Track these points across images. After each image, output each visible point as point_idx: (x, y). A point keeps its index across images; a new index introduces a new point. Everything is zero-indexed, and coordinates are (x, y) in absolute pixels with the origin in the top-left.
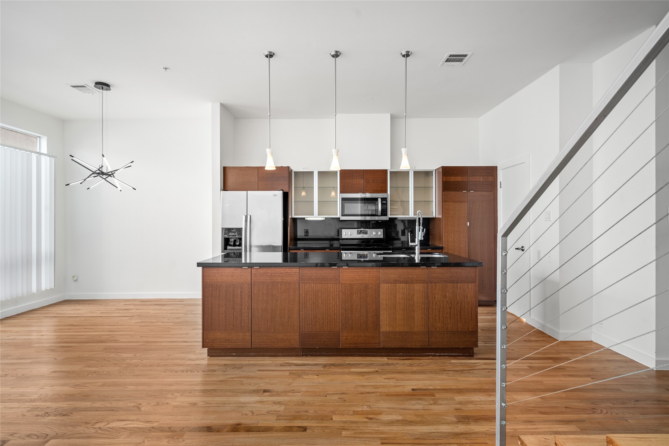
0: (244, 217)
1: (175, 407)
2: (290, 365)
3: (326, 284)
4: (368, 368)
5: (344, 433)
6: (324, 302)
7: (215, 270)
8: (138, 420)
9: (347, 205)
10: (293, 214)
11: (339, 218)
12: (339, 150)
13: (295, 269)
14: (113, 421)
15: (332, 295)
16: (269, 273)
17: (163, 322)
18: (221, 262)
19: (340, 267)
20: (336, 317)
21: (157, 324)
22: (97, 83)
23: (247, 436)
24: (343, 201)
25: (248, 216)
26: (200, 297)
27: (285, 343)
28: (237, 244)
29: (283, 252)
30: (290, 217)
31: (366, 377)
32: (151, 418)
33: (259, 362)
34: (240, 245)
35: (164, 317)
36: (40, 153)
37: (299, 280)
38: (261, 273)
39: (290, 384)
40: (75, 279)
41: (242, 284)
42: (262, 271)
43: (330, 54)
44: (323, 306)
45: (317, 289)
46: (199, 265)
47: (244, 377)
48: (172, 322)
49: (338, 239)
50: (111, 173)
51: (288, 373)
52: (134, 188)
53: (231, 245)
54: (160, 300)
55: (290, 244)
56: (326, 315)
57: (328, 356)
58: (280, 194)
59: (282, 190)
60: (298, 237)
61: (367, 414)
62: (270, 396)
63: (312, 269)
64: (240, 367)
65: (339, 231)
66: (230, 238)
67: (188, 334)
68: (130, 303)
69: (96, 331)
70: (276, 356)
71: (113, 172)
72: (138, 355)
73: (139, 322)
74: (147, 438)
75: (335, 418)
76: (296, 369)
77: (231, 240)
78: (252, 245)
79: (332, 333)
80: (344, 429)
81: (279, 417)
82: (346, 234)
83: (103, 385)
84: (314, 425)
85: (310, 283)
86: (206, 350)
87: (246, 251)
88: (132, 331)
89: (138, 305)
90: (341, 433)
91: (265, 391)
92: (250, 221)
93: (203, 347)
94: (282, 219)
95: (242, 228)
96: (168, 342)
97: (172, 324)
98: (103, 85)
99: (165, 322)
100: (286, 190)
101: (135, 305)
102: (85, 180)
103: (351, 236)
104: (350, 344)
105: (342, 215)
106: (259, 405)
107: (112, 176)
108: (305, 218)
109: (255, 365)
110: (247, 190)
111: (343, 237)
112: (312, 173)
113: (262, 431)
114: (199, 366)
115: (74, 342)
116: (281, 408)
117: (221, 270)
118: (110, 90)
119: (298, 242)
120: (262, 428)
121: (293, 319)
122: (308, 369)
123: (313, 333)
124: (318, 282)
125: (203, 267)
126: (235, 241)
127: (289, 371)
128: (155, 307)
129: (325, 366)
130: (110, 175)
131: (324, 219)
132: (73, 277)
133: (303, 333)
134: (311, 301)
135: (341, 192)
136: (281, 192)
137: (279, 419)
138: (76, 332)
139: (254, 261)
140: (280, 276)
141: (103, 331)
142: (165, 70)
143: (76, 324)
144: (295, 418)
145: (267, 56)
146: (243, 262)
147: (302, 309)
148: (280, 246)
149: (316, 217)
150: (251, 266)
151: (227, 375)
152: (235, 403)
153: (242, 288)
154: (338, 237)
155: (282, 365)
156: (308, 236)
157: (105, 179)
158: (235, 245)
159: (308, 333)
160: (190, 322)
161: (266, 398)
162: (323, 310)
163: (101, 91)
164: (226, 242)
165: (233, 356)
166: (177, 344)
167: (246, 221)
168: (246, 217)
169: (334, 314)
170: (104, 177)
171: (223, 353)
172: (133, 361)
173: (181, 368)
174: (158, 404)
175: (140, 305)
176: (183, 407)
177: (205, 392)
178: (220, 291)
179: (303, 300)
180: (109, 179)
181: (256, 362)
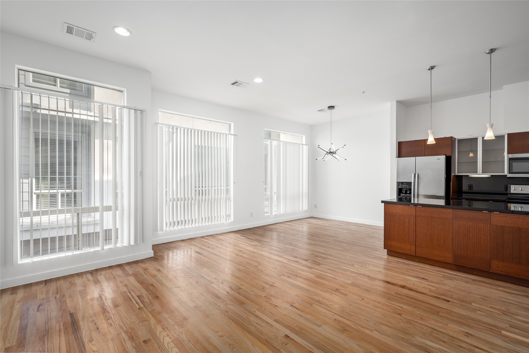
0: (413, 175)
1: (370, 269)
2: (444, 272)
3: (477, 223)
4: (518, 292)
5: (478, 312)
6: (475, 236)
7: (392, 206)
8: (353, 269)
9: (515, 164)
10: (456, 172)
11: (506, 175)
12: (494, 124)
13: (450, 210)
14: (343, 266)
15: (483, 232)
16: (429, 211)
17: (360, 234)
18: (396, 201)
19: (491, 212)
20: (486, 248)
21: (357, 235)
22: (329, 107)
23: (410, 291)
24: (510, 161)
25: (416, 174)
26: (383, 226)
27: (441, 258)
28: (408, 193)
29: (446, 199)
30: (453, 174)
31: (513, 295)
32: (360, 270)
33: (421, 266)
34: (410, 193)
35: (360, 232)
36: (303, 144)
37: (453, 217)
38: (422, 210)
39: (443, 281)
40: (316, 206)
41: (410, 216)
42: (424, 209)
43: (485, 52)
44: (474, 238)
45: (469, 225)
46: (382, 202)
47: (410, 269)
48: (366, 235)
49: (507, 194)
50: (334, 152)
51: (442, 276)
52: (345, 159)
53: (403, 193)
54: (358, 224)
55: (453, 195)
56: (477, 246)
57: (480, 276)
58: (442, 158)
59: (445, 155)
60: (463, 191)
61: (503, 311)
62: (426, 281)
63: (464, 211)
64: (408, 265)
65: (507, 187)
66: (403, 188)
67: (375, 243)
68: (342, 223)
69: (328, 232)
70: (434, 266)
71: (336, 151)
72: (349, 246)
73: (347, 232)
74: (359, 276)
75: (473, 304)
76: (449, 275)
77: (403, 190)
78: (419, 194)
79: (483, 260)
80: (479, 310)
81: (431, 291)
82: (516, 189)
83: (336, 253)
84: (456, 302)
85: (462, 221)
86: (386, 250)
87: (414, 197)
88: (345, 235)
89: (346, 224)
90: (476, 312)
91: (423, 278)
92: (418, 177)
93: (385, 248)
94: (445, 176)
95: (412, 182)
96: (364, 244)
97: (365, 236)
98: (331, 107)
99: (362, 235)
100: (449, 154)
101: (344, 224)
102: (325, 156)
103: (522, 191)
104: (501, 271)
105: (510, 173)
106: (419, 283)
107: (335, 153)
108: (468, 175)
109: (419, 266)
110: (415, 156)
111: (512, 192)
112: (476, 139)
113: (419, 293)
114: (382, 258)
115: (320, 235)
116: (434, 289)
117: (396, 206)
118: (335, 108)
119: (463, 194)
120: (419, 292)
121: (448, 244)
122: (459, 278)
123: (465, 256)
124: (470, 221)
125: (385, 203)
126: (406, 191)
127: (442, 275)
128: (355, 226)
129: (474, 280)
130: (334, 153)
131: (490, 176)
132: (315, 205)
133: (456, 254)
134: (463, 233)
135: (508, 153)
136: (444, 156)
137: (430, 292)
138: (320, 231)
139: (420, 202)
140: (437, 213)
141: (332, 233)
142: (363, 93)
143: (319, 227)
144: (442, 295)
145: (429, 69)
146: (412, 203)
147: (455, 238)
148: (442, 196)
149: (480, 174)
150: (416, 205)
151: (399, 265)
152: (403, 278)
153: (409, 218)
154: (505, 192)
155: (437, 271)
156: (473, 189)
157: (332, 155)
158: (406, 193)
159: (461, 255)
160: (376, 237)
161: (423, 281)
162: (474, 241)
163: (330, 110)
164: (400, 191)
165: (403, 258)
166: (369, 246)
167: (415, 177)
168: (415, 175)
169: (485, 246)
170: (332, 154)
171: (396, 255)
172: (348, 248)
173: (372, 256)
174: (362, 266)
175: (347, 224)
176: (374, 271)
177: (386, 269)
178: (395, 218)
179: (456, 232)
180: (334, 155)
181: (420, 265)
